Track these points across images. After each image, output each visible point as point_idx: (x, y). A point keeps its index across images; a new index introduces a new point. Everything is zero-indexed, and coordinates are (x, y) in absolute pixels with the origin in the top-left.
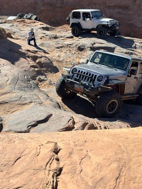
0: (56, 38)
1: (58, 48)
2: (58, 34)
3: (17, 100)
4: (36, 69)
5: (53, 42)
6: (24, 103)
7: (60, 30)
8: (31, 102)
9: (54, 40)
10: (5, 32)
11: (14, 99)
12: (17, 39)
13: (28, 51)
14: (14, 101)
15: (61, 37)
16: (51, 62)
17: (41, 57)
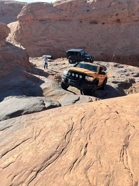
0: (57, 65)
1: (60, 69)
2: (57, 63)
3: (59, 94)
4: (57, 79)
5: (56, 67)
6: (62, 94)
7: (57, 61)
8: (65, 94)
9: (56, 66)
10: (33, 64)
11: (57, 93)
12: (39, 67)
13: (49, 72)
14: (58, 94)
15: (59, 64)
16: (60, 76)
17: (55, 74)
